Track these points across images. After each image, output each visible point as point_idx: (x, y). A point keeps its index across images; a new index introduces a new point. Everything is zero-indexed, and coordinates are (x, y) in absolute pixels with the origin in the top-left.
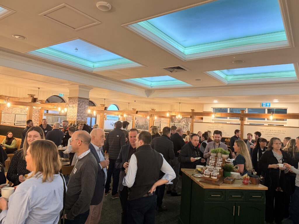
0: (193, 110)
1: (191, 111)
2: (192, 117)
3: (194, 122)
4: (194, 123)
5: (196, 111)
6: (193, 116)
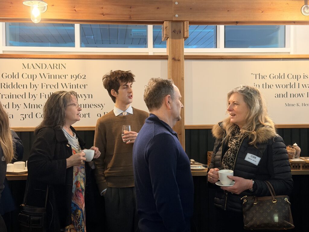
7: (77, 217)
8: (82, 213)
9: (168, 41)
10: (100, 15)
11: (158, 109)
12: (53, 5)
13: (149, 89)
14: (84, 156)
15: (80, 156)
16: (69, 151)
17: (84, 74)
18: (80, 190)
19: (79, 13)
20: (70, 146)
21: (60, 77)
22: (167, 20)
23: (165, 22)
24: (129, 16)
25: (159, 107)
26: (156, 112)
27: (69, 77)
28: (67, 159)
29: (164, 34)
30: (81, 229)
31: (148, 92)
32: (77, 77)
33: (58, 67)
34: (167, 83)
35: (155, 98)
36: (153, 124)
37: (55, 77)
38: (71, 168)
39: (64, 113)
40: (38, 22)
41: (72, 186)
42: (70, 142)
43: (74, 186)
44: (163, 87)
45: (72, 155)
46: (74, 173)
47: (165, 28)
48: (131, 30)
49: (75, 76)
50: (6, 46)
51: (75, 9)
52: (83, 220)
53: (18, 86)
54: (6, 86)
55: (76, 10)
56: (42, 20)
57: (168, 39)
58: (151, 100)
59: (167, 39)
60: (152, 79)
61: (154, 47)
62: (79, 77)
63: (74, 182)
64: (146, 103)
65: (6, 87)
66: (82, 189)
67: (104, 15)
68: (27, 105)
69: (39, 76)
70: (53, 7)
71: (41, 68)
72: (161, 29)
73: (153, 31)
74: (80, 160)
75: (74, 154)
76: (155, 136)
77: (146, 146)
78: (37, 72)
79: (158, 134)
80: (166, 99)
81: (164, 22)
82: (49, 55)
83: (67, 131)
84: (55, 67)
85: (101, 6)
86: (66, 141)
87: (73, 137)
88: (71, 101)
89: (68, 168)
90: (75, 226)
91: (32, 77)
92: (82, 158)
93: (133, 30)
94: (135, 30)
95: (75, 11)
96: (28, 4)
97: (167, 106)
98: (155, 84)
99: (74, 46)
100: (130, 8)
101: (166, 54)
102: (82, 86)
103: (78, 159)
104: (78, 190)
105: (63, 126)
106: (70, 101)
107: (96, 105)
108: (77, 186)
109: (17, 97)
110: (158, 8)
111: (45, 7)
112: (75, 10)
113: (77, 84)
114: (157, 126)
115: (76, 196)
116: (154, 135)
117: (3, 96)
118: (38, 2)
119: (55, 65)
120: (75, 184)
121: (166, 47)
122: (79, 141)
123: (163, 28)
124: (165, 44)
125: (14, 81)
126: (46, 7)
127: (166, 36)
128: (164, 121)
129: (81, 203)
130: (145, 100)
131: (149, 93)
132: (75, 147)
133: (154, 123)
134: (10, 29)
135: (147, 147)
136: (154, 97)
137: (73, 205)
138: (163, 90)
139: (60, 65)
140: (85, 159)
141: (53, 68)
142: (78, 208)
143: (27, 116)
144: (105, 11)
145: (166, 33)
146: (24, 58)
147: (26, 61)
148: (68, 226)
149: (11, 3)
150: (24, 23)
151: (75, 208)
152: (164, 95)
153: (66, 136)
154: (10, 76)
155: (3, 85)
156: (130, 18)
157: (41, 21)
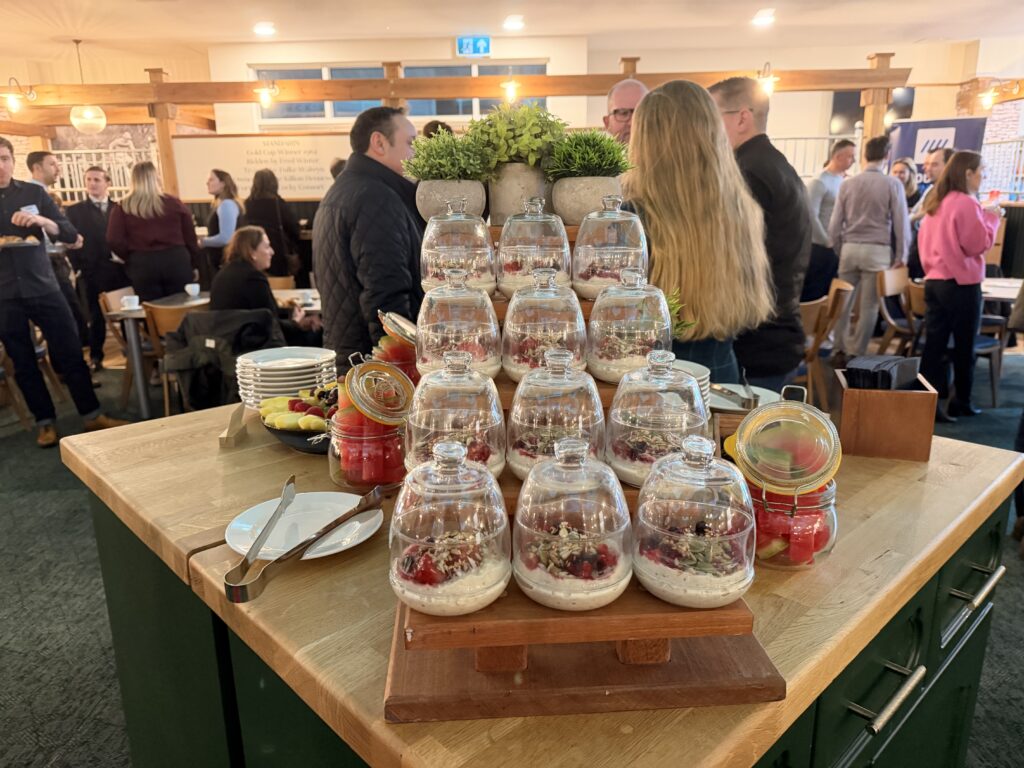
0: (155, 72)
1: (145, 79)
2: (158, 108)
3: (174, 137)
4: (175, 140)
5: (173, 76)
6: (162, 103)
32: (310, 152)
91: (272, 153)
99: (324, 116)
125: (258, 157)
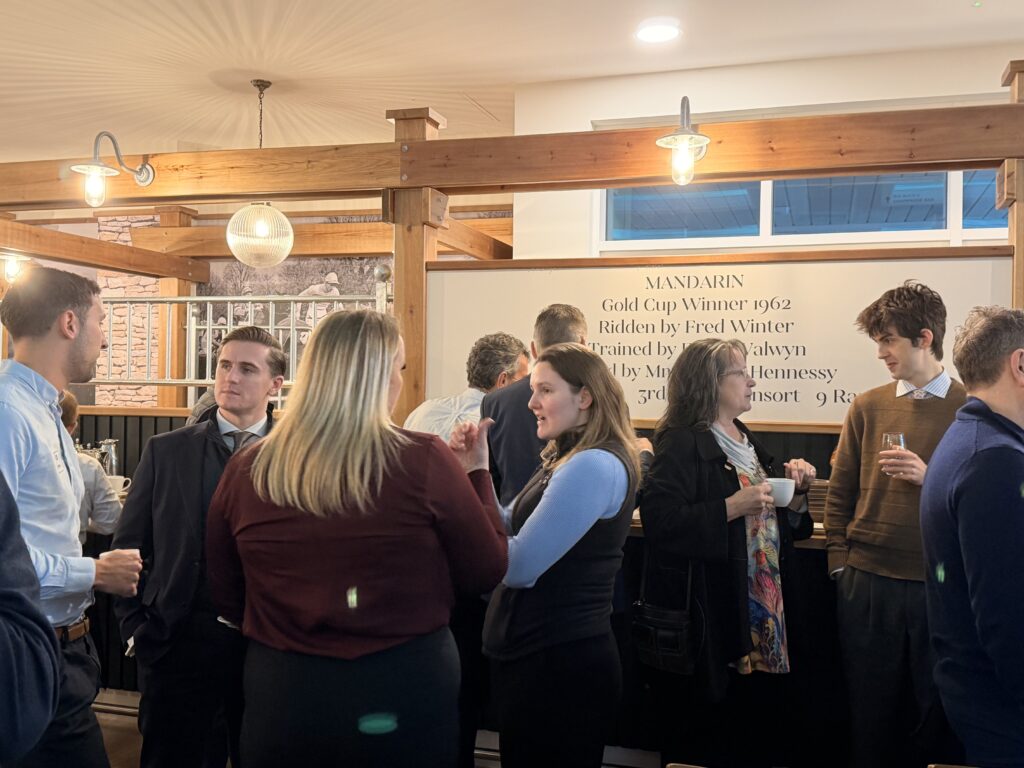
0: (410, 119)
2: (406, 201)
3: (432, 267)
4: (433, 276)
6: (416, 189)
7: (767, 635)
8: (777, 624)
9: (1013, 210)
10: (834, 156)
11: (989, 386)
12: (720, 142)
13: (966, 334)
14: (769, 494)
15: (758, 492)
16: (732, 481)
17: (786, 298)
18: (768, 570)
19: (780, 154)
20: (734, 468)
21: (728, 306)
22: (1014, 155)
23: (1006, 161)
24: (908, 153)
25: (994, 381)
26: (983, 394)
27: (749, 307)
28: (729, 501)
29: (1003, 193)
30: (779, 664)
31: (964, 343)
32: (769, 305)
33: (725, 283)
34: (1016, 320)
35: (981, 358)
36: (975, 423)
37: (717, 306)
38: (741, 521)
39: (717, 393)
40: (688, 182)
41: (747, 561)
42: (731, 459)
43: (751, 561)
44: (1006, 328)
45: (739, 488)
46: (749, 532)
47: (1008, 177)
48: (892, 186)
49: (764, 304)
50: (607, 240)
51: (772, 145)
52: (783, 643)
53: (636, 329)
54: (609, 328)
55: (775, 147)
56: (696, 177)
57: (1015, 204)
58: (970, 363)
59: (1012, 204)
60: (978, 310)
61: (965, 226)
62: (775, 305)
63: (751, 551)
64: (959, 370)
65: (610, 330)
66: (772, 568)
67: (842, 155)
68: (654, 370)
69: (680, 304)
70: (720, 145)
71: (686, 285)
72: (994, 180)
73: (964, 188)
74: (759, 502)
75: (745, 485)
76: (976, 453)
77: (952, 477)
78: (676, 294)
79: (985, 447)
80: (1012, 360)
81: (1003, 161)
82: (706, 257)
83: (724, 433)
84: (718, 285)
85: (836, 134)
86: (722, 458)
87: (739, 444)
88: (735, 365)
89: (732, 521)
90: (766, 656)
91: (667, 307)
92: (763, 497)
93: (897, 188)
94: (904, 186)
95: (771, 152)
96: (667, 144)
97: (1015, 379)
98: (983, 321)
99: (757, 234)
100: (913, 131)
101: (1006, 243)
102: (780, 326)
103: (753, 500)
104: (762, 571)
105: (712, 422)
106: (731, 364)
107: (813, 371)
108: (759, 562)
109: (632, 351)
110: (988, 127)
111: (702, 147)
112: (772, 149)
113: (769, 323)
114: (985, 426)
115: (759, 584)
116: (973, 452)
117: (604, 349)
118: (689, 136)
119: (719, 279)
120: (753, 556)
121: (1006, 226)
122: (756, 450)
123: (1001, 177)
124: (1005, 217)
125: (628, 316)
126: (705, 149)
127: (1010, 197)
128: (1004, 415)
129: (772, 600)
130: (955, 364)
131: (966, 346)
132: (748, 469)
133: (978, 421)
134: (616, 203)
135: (954, 479)
136: (978, 354)
137: (753, 607)
138: (1006, 336)
139: (731, 278)
140: (771, 499)
141: (712, 285)
142: (766, 615)
143: (653, 395)
144: (845, 144)
145: (1008, 189)
146: (651, 265)
147: (653, 273)
148: (745, 655)
149: (628, 145)
150: (654, 187)
151: (759, 614)
152: (1007, 351)
153: (722, 445)
154: (619, 306)
155: (604, 324)
156: (911, 156)
157: (694, 179)
